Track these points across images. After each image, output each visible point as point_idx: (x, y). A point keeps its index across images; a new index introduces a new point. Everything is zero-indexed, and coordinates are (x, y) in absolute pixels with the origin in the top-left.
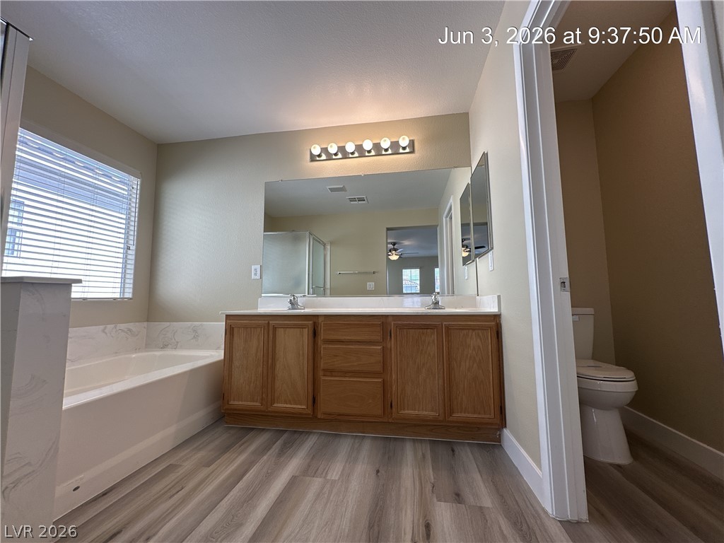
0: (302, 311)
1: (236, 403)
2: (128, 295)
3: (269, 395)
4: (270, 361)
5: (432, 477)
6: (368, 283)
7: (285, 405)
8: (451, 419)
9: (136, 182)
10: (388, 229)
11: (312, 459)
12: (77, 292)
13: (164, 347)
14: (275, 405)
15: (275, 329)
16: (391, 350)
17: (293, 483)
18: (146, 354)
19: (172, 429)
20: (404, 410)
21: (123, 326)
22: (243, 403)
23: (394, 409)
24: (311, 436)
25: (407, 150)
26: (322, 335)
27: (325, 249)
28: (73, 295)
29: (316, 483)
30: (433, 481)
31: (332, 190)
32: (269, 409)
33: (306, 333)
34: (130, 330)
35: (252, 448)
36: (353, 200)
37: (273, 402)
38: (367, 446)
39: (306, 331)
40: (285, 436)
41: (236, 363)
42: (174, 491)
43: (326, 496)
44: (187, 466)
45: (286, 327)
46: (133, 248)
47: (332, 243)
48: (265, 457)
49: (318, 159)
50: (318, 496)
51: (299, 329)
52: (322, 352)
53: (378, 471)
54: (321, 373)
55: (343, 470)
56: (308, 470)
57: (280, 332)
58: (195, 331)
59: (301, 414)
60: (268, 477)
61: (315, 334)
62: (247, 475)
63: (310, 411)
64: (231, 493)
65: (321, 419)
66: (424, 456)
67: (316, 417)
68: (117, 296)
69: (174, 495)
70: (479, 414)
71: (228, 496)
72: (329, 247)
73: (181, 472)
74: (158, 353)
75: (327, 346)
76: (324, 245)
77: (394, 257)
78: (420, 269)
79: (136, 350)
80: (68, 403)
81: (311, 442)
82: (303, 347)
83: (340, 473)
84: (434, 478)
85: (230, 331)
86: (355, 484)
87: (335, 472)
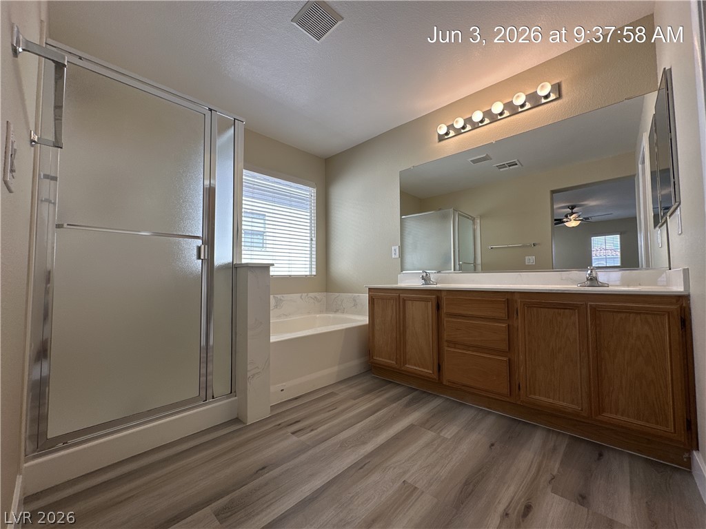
0: (435, 286)
1: (378, 359)
2: (314, 273)
3: (402, 358)
4: (402, 328)
5: (556, 470)
6: (527, 258)
7: (415, 368)
8: (600, 418)
9: (314, 191)
10: (553, 192)
11: (432, 416)
12: (273, 272)
13: (336, 311)
14: (407, 366)
15: (404, 301)
16: (518, 330)
17: (410, 429)
18: (326, 315)
19: (335, 369)
20: (535, 394)
21: (311, 295)
22: (383, 360)
23: (522, 392)
24: (437, 399)
25: (553, 97)
26: (445, 310)
27: (474, 224)
28: (271, 273)
29: (430, 435)
30: (555, 473)
31: (474, 162)
32: (403, 368)
33: (430, 307)
34: (315, 297)
35: (387, 396)
36: (503, 166)
37: (405, 363)
38: (490, 421)
39: (430, 304)
40: (415, 393)
41: (377, 327)
42: (331, 409)
43: (434, 447)
44: (341, 396)
45: (413, 300)
46: (314, 239)
47: (482, 217)
48: (394, 405)
49: (446, 137)
50: (427, 445)
51: (424, 303)
52: (445, 325)
53: (492, 445)
54: (445, 344)
55: (458, 433)
56: (425, 424)
57: (409, 304)
58: (355, 300)
59: (428, 377)
60: (393, 419)
61: (438, 307)
62: (378, 413)
63: (435, 376)
64: (364, 421)
65: (445, 385)
66: (555, 449)
67: (442, 383)
68: (308, 273)
69: (330, 411)
70: (648, 422)
71: (362, 423)
72: (479, 221)
73: (338, 398)
74: (331, 315)
75: (450, 319)
76: (474, 220)
77: (572, 223)
78: (621, 235)
79: (321, 312)
80: (273, 339)
81: (436, 403)
82: (428, 317)
83: (453, 434)
84: (558, 472)
85: (372, 301)
86: (464, 447)
87: (450, 432)
